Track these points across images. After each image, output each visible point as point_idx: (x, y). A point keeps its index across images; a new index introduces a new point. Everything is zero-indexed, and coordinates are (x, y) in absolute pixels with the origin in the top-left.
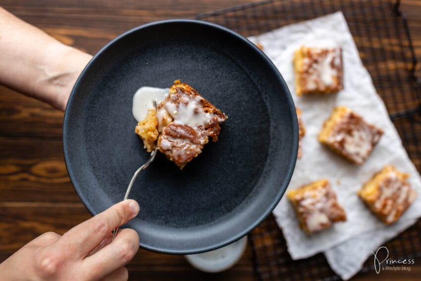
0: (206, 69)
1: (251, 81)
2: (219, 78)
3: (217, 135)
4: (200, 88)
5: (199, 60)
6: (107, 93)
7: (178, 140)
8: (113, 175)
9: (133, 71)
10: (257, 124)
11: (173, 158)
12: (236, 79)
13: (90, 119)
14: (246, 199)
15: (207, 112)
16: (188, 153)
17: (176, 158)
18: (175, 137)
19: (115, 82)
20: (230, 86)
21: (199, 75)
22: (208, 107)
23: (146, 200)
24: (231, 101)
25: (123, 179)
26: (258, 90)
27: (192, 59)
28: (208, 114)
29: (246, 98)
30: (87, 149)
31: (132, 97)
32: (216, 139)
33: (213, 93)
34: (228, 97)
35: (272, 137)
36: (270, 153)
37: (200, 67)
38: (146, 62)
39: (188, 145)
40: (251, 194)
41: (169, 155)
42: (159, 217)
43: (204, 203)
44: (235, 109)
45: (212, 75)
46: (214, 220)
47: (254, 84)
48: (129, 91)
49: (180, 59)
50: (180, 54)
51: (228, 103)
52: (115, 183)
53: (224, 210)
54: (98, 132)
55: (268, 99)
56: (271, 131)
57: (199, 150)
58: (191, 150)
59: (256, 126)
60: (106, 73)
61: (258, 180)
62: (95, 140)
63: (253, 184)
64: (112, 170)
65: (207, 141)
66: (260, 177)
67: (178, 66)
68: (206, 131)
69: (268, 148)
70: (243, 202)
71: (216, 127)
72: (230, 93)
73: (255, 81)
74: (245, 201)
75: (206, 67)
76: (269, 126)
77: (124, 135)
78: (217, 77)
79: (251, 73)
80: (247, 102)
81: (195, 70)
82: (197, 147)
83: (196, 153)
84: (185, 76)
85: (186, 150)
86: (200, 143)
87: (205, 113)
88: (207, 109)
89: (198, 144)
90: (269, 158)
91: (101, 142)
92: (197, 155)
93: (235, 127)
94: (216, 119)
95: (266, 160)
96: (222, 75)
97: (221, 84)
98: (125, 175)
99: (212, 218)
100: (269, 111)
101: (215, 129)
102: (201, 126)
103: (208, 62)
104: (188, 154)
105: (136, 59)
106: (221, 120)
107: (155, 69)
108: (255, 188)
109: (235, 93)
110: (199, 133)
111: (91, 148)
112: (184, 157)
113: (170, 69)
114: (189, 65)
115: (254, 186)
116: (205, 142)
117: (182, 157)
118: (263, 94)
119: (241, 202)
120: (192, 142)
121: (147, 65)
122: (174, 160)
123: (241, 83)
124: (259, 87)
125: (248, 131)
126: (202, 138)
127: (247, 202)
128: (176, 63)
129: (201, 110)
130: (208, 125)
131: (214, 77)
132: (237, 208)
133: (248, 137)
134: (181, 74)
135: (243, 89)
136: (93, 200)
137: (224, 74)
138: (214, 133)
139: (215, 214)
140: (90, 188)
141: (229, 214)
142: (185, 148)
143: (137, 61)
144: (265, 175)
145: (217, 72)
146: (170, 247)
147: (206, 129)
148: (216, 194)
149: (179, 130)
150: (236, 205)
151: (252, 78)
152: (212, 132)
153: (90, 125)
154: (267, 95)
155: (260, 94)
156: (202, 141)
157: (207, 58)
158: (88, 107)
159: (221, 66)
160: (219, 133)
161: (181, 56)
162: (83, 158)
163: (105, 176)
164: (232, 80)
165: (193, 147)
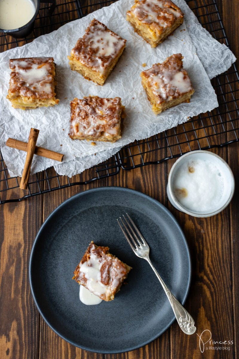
0: (62, 257)
1: (66, 224)
2: (67, 247)
3: (104, 248)
4: (76, 259)
5: (57, 263)
6: (87, 325)
7: (111, 275)
8: (144, 312)
9: (70, 309)
10: (96, 216)
11: (123, 277)
12: (66, 235)
13: (106, 335)
14: (148, 216)
15: (89, 258)
16: (118, 267)
17: (123, 275)
18: (109, 278)
19: (79, 320)
20: (71, 239)
21: (67, 261)
22: (86, 257)
23: (158, 287)
24: (82, 236)
25: (145, 305)
26: (72, 218)
27: (56, 268)
28: (91, 257)
29: (79, 226)
30: (127, 334)
31: (88, 306)
32: (107, 248)
33: (78, 249)
34: (79, 239)
35: (104, 205)
36: (114, 204)
37: (62, 261)
38: (62, 300)
39: (114, 268)
40: (145, 213)
41: (122, 280)
42: (168, 276)
43: (155, 246)
44: (87, 233)
45: (66, 252)
46: (166, 237)
47: (69, 222)
48: (84, 309)
49: (57, 276)
50: (54, 277)
51: (84, 238)
52: (149, 311)
53: (158, 231)
54: (115, 328)
55: (77, 210)
56: (100, 205)
57: (116, 260)
58: (116, 266)
59: (98, 216)
60: (73, 328)
61: (134, 210)
62: (121, 329)
63: (137, 213)
64: (140, 314)
65: (109, 255)
66: (132, 209)
67: (62, 277)
68: (103, 257)
69: (111, 206)
70: (151, 218)
71: (98, 250)
72: (77, 238)
73: (66, 221)
74: (150, 217)
75: (61, 257)
76: (96, 207)
77: (115, 308)
78: (67, 249)
79: (61, 226)
80: (81, 225)
81: (64, 264)
82: (114, 262)
83: (118, 261)
84: (69, 271)
85: (117, 269)
86: (111, 260)
87: (91, 259)
88: (88, 258)
89: (111, 261)
90: (118, 205)
91: (122, 324)
92: (119, 261)
93: (100, 231)
94: (93, 251)
95: (120, 206)
96: (65, 245)
97: (71, 245)
98: (142, 304)
99: (164, 239)
100: (86, 208)
101: (100, 250)
102: (100, 261)
103: (57, 256)
104: (120, 267)
105: (61, 308)
106: (93, 248)
107: (66, 293)
108: (140, 211)
109: (77, 234)
110: (104, 261)
111: (127, 331)
112: (122, 269)
113: (65, 283)
114: (60, 269)
115: (138, 212)
116: (110, 256)
117: (122, 271)
118: (74, 215)
119: (151, 220)
120: (111, 265)
121: (64, 299)
122: (125, 276)
123: (69, 231)
124: (70, 218)
125: (101, 222)
126: (107, 259)
127: (150, 216)
128: (61, 279)
129: (89, 262)
130: (98, 256)
131: (67, 251)
132: (155, 221)
133: (106, 221)
134: (67, 274)
135: (73, 229)
136: (162, 325)
137: (64, 244)
138: (103, 251)
139: (162, 237)
140: (154, 328)
141: (160, 227)
142: (115, 269)
143: (62, 307)
144: (130, 205)
145: (63, 249)
146: (187, 266)
147: (101, 257)
148: (148, 238)
149: (104, 276)
150: (153, 223)
151: (64, 224)
152: (103, 252)
153: (110, 334)
154: (75, 212)
155: (75, 217)
156: (109, 258)
157: (54, 257)
158: (99, 337)
159: (59, 247)
160: (102, 247)
161: (55, 276)
162: (134, 336)
163: (145, 318)
164: (67, 238)
165: (114, 264)
